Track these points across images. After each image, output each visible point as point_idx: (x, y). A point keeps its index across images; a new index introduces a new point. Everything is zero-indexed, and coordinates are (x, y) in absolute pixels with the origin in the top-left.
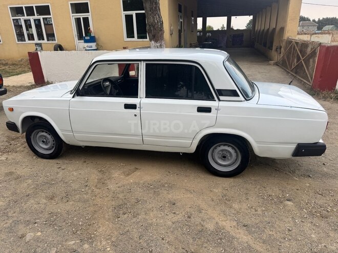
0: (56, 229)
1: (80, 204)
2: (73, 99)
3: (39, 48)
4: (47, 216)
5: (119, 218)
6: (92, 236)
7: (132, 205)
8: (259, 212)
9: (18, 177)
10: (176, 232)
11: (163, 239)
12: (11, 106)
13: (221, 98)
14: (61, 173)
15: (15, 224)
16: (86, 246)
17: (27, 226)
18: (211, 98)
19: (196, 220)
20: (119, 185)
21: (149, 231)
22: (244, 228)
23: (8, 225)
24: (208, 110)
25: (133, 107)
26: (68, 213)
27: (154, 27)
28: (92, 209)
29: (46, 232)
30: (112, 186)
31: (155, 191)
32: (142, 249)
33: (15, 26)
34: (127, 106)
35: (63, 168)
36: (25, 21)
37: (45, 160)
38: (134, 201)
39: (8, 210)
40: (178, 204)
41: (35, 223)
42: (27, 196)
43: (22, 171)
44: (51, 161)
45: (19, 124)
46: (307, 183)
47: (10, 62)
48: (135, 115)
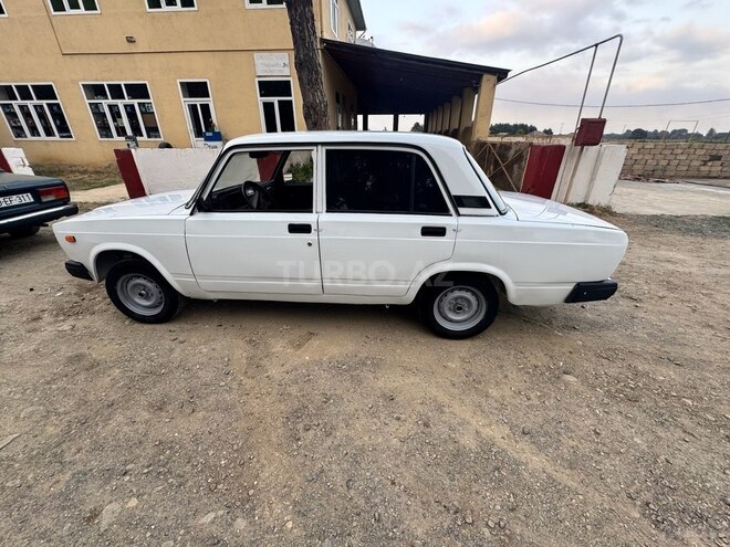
0: (171, 485)
1: (218, 416)
2: (192, 218)
3: (132, 144)
4: (151, 451)
5: (299, 439)
6: (251, 492)
7: (318, 408)
8: (536, 402)
9: (94, 365)
10: (413, 462)
11: (393, 483)
12: (71, 233)
13: (462, 210)
14: (178, 350)
15: (79, 481)
16: (241, 523)
17: (106, 484)
18: (444, 211)
19: (440, 430)
20: (287, 367)
21: (363, 465)
22: (527, 438)
23: (62, 486)
24: (440, 232)
25: (305, 229)
26: (196, 440)
27: (314, 110)
28: (243, 424)
29: (150, 494)
30: (275, 371)
31: (352, 376)
32: (359, 515)
33: (94, 113)
34: (294, 228)
35: (181, 339)
36: (110, 107)
37: (147, 327)
38: (319, 399)
39: (64, 446)
40: (399, 399)
41: (125, 474)
42: (109, 406)
43: (101, 350)
44: (158, 327)
45: (90, 265)
46: (577, 339)
47: (90, 169)
48: (310, 244)
